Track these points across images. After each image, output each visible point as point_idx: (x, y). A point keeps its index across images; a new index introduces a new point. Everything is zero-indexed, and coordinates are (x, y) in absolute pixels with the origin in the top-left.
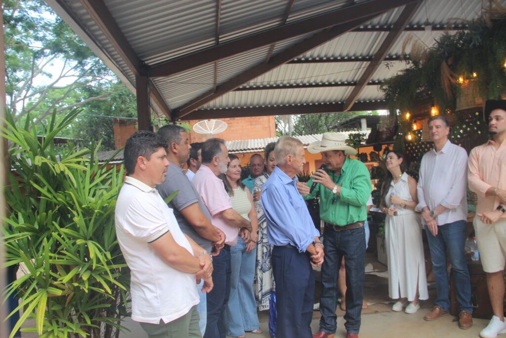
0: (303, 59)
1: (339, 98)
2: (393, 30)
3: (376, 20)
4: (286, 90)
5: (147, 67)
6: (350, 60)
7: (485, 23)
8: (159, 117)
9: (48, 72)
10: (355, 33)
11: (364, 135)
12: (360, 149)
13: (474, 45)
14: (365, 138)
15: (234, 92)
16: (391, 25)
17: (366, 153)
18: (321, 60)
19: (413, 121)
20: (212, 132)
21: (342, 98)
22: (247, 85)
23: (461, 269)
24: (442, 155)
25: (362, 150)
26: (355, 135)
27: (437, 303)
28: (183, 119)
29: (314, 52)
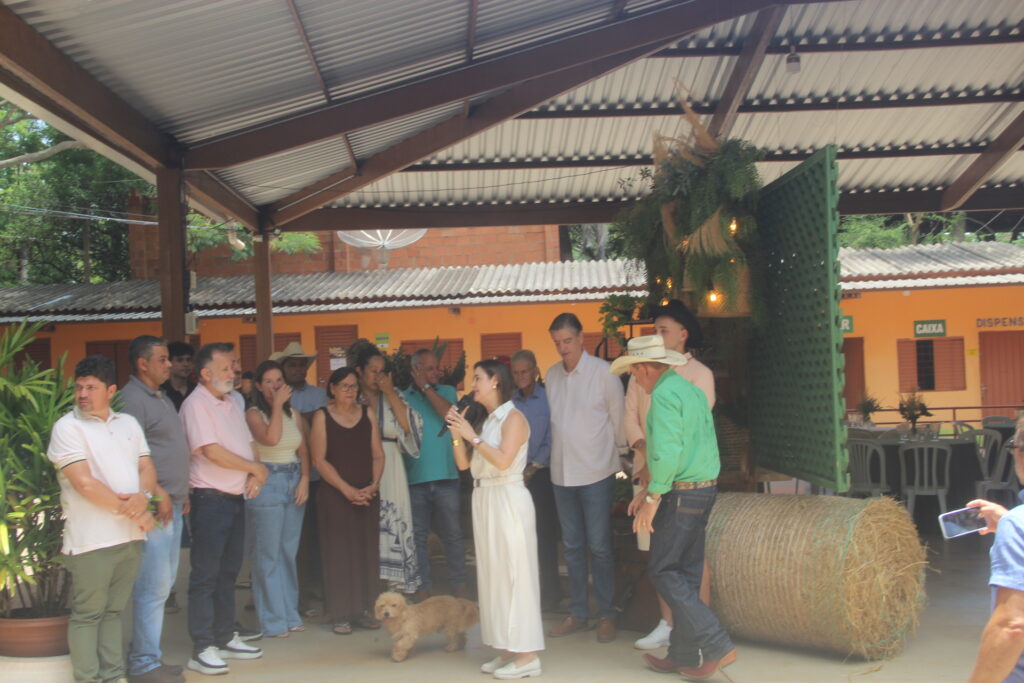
0: (552, 109)
3: (703, 32)
6: (664, 110)
8: (227, 222)
10: (660, 60)
15: (404, 173)
16: (740, 40)
18: (593, 112)
20: (386, 243)
22: (433, 159)
28: (285, 228)
29: (574, 95)
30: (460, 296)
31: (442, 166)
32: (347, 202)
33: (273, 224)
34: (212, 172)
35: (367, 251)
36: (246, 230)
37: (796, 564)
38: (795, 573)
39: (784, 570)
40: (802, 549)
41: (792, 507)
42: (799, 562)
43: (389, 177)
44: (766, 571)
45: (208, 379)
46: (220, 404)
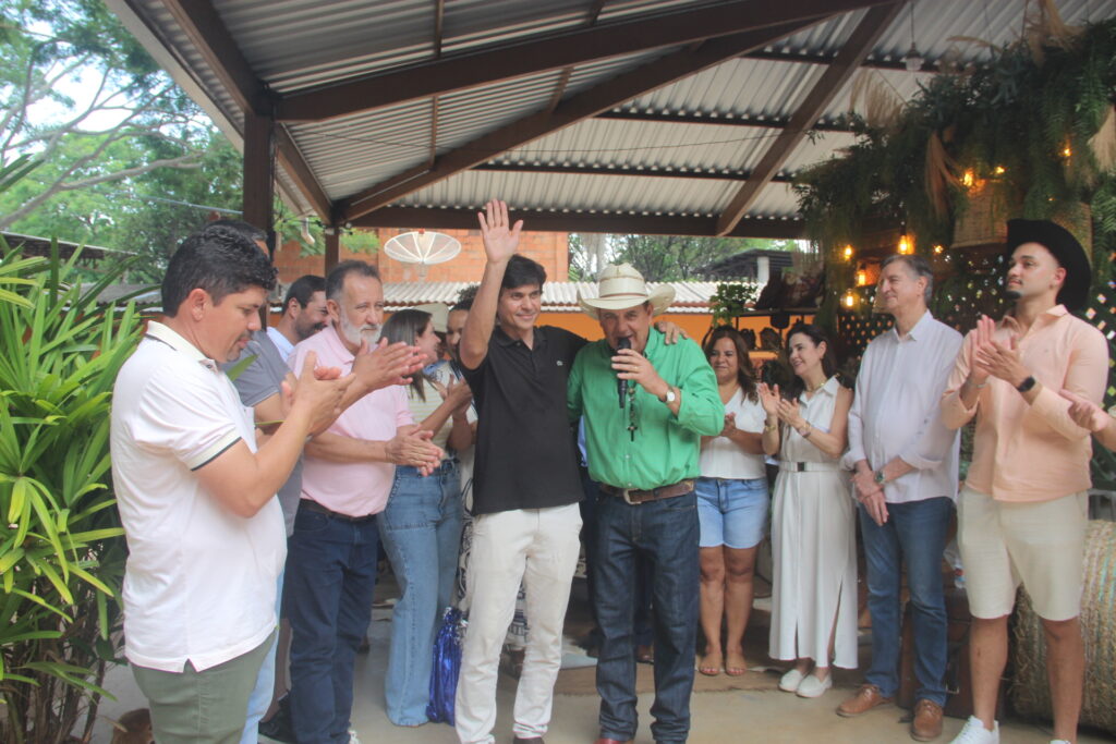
0: (633, 111)
1: (709, 206)
2: (838, 62)
3: (800, 36)
4: (592, 176)
5: (275, 96)
6: (737, 120)
7: (1030, 53)
8: (302, 213)
9: (65, 93)
10: (754, 61)
11: (751, 290)
12: (741, 319)
13: (1002, 101)
14: (753, 296)
15: (475, 172)
16: (832, 50)
17: (752, 331)
18: (674, 117)
19: (859, 264)
20: (425, 260)
21: (716, 204)
22: (506, 158)
23: (928, 604)
24: (911, 343)
25: (745, 323)
26: (733, 287)
27: (870, 679)
28: (356, 223)
29: (659, 97)
31: (514, 167)
36: (319, 223)
43: (461, 174)
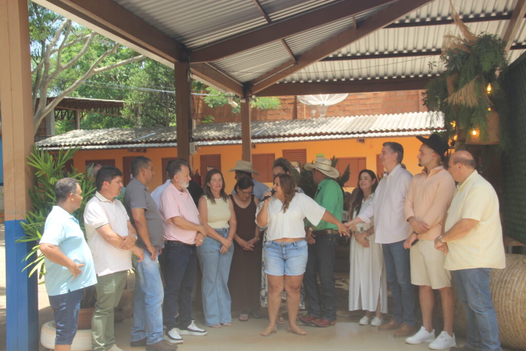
0: (407, 21)
6: (479, 19)
15: (323, 62)
18: (434, 22)
20: (325, 103)
22: (339, 53)
28: (258, 95)
29: (420, 12)
30: (364, 132)
31: (345, 57)
32: (293, 80)
33: (251, 92)
34: (212, 64)
35: (315, 107)
36: (237, 96)
37: (518, 298)
38: (517, 304)
39: (510, 302)
40: (522, 290)
41: (518, 263)
42: (519, 297)
43: (315, 64)
44: (499, 302)
45: (177, 180)
46: (181, 194)
